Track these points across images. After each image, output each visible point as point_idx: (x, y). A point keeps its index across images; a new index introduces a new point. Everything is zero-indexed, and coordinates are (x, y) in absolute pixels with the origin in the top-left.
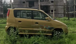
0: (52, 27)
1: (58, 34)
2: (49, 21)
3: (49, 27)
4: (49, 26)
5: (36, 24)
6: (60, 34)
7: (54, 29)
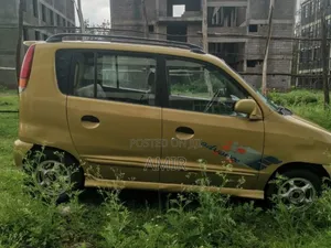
0: (268, 153)
1: (296, 195)
2: (252, 120)
3: (253, 152)
4: (249, 150)
5: (178, 136)
6: (308, 194)
7: (279, 165)
